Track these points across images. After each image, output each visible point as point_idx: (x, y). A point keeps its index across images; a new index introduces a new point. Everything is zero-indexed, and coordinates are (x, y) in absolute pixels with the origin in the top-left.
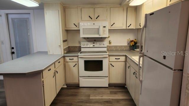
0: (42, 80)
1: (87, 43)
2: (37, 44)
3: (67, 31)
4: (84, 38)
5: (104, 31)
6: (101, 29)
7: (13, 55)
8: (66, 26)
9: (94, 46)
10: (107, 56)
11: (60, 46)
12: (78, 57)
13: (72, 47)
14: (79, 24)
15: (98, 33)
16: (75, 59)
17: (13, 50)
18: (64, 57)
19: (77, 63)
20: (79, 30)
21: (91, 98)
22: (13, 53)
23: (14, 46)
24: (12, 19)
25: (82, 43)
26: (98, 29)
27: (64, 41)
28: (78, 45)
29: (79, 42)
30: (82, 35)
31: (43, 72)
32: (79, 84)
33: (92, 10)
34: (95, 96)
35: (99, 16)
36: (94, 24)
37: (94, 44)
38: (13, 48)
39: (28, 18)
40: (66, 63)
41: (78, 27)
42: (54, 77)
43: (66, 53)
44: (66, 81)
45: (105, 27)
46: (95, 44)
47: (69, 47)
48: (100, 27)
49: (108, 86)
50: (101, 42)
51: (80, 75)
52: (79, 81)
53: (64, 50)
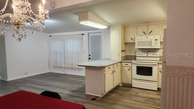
0: (104, 73)
1: (142, 53)
2: (104, 53)
3: (126, 44)
4: (140, 49)
5: (156, 43)
6: (153, 41)
7: (90, 60)
8: (125, 40)
9: (147, 55)
10: (157, 64)
11: (119, 54)
12: (132, 63)
13: (129, 56)
14: (134, 38)
15: (151, 45)
16: (130, 64)
17: (90, 57)
18: (121, 62)
19: (131, 68)
20: (135, 43)
21: (138, 94)
22: (90, 58)
23: (90, 54)
24: (91, 36)
25: (137, 53)
26: (151, 42)
27: (122, 51)
28: (133, 54)
29: (135, 52)
30: (137, 47)
31: (105, 68)
32: (132, 85)
33: (146, 27)
34: (143, 94)
35: (152, 31)
36: (147, 38)
37: (147, 54)
38: (90, 55)
39: (101, 36)
40: (123, 67)
41: (134, 40)
42: (113, 74)
43: (123, 60)
44: (122, 80)
45: (157, 40)
46: (149, 54)
47: (127, 56)
48: (152, 40)
49: (157, 90)
50: (154, 53)
51: (133, 78)
52: (132, 82)
53: (122, 57)
